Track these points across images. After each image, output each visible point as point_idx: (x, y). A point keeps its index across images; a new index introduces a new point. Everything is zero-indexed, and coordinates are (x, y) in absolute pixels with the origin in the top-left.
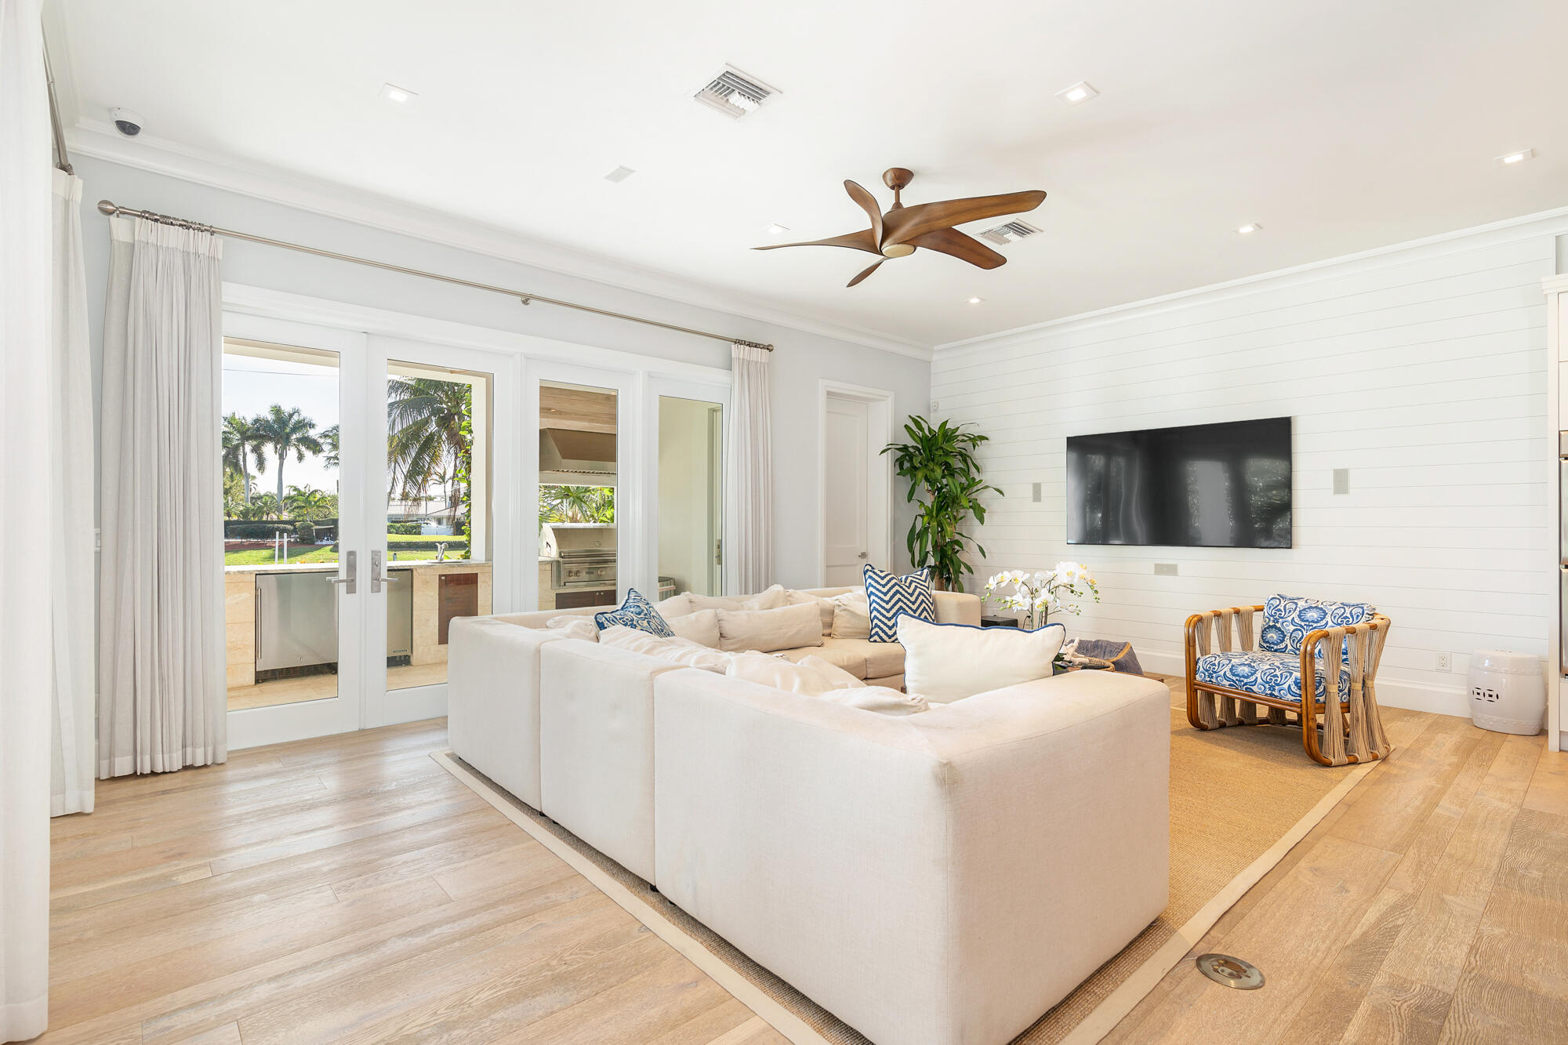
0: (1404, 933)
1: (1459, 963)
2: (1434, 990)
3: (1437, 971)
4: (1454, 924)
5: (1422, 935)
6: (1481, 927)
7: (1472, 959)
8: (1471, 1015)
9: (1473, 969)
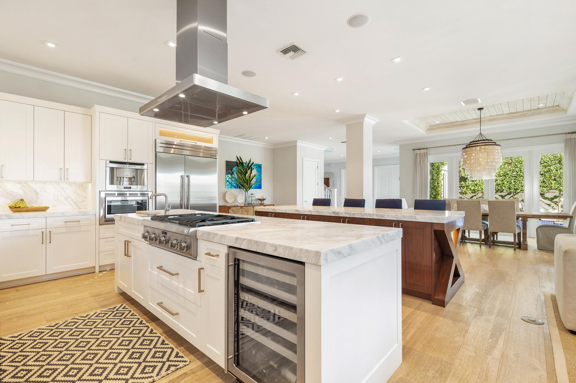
0: (489, 336)
1: (471, 327)
2: (478, 320)
3: (477, 324)
4: (472, 341)
5: (482, 336)
6: (462, 340)
7: (467, 328)
8: (470, 315)
9: (468, 325)
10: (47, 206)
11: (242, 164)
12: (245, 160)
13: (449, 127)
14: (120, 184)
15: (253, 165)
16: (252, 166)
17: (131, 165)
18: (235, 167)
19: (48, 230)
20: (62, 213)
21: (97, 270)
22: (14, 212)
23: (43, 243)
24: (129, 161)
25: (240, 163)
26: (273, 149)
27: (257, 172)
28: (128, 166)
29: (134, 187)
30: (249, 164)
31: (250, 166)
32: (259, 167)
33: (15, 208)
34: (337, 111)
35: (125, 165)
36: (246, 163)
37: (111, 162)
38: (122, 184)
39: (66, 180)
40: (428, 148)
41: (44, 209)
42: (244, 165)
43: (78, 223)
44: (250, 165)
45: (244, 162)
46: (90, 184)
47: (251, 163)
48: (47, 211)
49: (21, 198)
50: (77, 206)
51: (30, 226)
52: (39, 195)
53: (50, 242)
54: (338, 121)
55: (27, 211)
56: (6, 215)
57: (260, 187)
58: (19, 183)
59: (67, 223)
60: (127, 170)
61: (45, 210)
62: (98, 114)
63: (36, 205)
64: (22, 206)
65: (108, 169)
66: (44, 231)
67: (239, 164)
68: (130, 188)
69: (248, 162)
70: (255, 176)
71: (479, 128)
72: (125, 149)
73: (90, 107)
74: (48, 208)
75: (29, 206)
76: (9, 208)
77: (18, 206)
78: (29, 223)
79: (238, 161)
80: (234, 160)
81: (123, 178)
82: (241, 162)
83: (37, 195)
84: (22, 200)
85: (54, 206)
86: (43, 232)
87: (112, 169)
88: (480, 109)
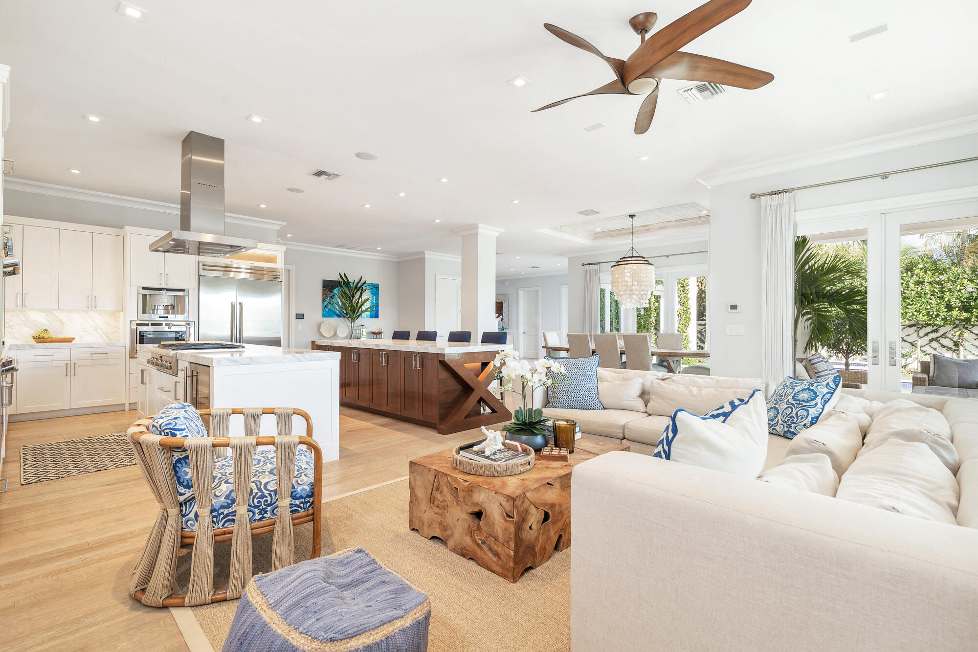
10: (73, 337)
11: (347, 284)
12: (353, 278)
13: (616, 235)
14: (153, 313)
15: (365, 285)
16: (363, 287)
17: (169, 292)
18: (337, 289)
19: (73, 362)
20: (88, 344)
21: (127, 407)
22: (38, 342)
23: (67, 375)
24: (166, 287)
25: (344, 282)
26: (399, 262)
27: (371, 295)
28: (164, 292)
29: (171, 317)
30: (358, 283)
31: (359, 287)
32: (375, 288)
33: (39, 338)
34: (438, 221)
35: (161, 292)
36: (354, 282)
37: (144, 288)
38: (156, 313)
39: (94, 309)
40: (599, 263)
41: (69, 340)
42: (351, 285)
43: (105, 355)
44: (359, 285)
45: (350, 281)
46: (122, 313)
47: (362, 281)
48: (72, 342)
49: (46, 328)
50: (107, 337)
51: (54, 357)
52: (64, 325)
53: (75, 375)
54: (451, 230)
55: (51, 342)
56: (29, 345)
57: (376, 315)
58: (43, 312)
59: (93, 355)
60: (164, 297)
61: (70, 342)
62: (129, 236)
63: (61, 336)
64: (46, 336)
65: (141, 297)
66: (69, 362)
67: (344, 284)
68: (167, 317)
69: (357, 281)
70: (367, 300)
71: (631, 240)
72: (161, 274)
73: (122, 227)
74: (74, 339)
75: (54, 336)
76: (32, 339)
77: (42, 336)
78: (53, 354)
79: (341, 280)
80: (336, 278)
81: (158, 305)
82: (346, 280)
83: (63, 326)
84: (46, 330)
85: (81, 338)
86: (67, 364)
87: (144, 296)
88: (632, 216)
